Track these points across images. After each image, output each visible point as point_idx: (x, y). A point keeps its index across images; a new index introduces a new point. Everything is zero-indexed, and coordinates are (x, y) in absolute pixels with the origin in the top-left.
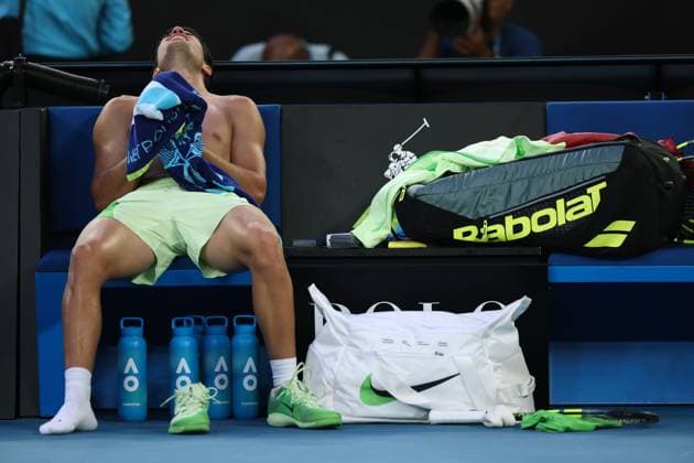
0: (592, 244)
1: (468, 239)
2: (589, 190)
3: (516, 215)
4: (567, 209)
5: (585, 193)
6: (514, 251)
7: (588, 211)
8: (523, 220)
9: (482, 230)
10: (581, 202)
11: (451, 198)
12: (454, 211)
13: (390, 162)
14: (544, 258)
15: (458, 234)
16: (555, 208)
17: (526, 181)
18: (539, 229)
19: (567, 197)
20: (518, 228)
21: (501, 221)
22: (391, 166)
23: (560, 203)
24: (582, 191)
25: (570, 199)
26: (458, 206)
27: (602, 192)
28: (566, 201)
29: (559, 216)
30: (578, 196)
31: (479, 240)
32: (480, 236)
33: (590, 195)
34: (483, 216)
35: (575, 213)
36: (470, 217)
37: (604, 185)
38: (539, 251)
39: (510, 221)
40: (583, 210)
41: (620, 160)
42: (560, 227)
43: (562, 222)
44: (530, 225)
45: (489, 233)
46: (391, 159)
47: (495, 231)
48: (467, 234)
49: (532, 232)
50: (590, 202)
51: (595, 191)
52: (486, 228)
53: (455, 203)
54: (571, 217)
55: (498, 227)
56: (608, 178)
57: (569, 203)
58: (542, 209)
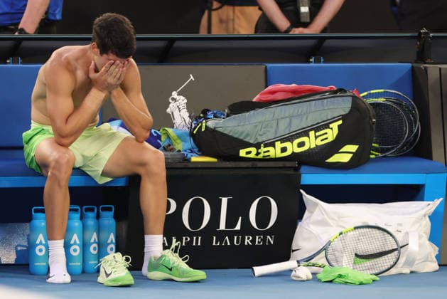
0: (331, 160)
1: (249, 156)
2: (331, 126)
3: (282, 141)
4: (316, 137)
5: (329, 127)
6: (280, 164)
7: (330, 139)
8: (287, 144)
9: (260, 151)
10: (326, 133)
11: (240, 129)
12: (241, 138)
13: (170, 103)
14: (297, 169)
15: (243, 153)
16: (308, 136)
17: (288, 119)
18: (298, 150)
19: (317, 130)
20: (284, 150)
21: (273, 145)
22: (171, 105)
23: (312, 133)
24: (327, 126)
25: (318, 131)
26: (244, 134)
27: (339, 126)
28: (315, 132)
29: (311, 142)
30: (324, 129)
31: (257, 157)
32: (258, 154)
33: (332, 129)
34: (260, 141)
35: (322, 140)
36: (251, 142)
37: (340, 122)
38: (296, 164)
39: (279, 145)
40: (326, 138)
41: (350, 106)
42: (311, 149)
43: (313, 146)
44: (292, 148)
45: (264, 152)
46: (171, 101)
47: (268, 151)
48: (248, 153)
49: (293, 152)
50: (331, 133)
51: (335, 126)
52: (263, 149)
53: (242, 133)
54: (319, 142)
55: (271, 149)
56: (344, 118)
57: (318, 134)
58: (300, 137)
